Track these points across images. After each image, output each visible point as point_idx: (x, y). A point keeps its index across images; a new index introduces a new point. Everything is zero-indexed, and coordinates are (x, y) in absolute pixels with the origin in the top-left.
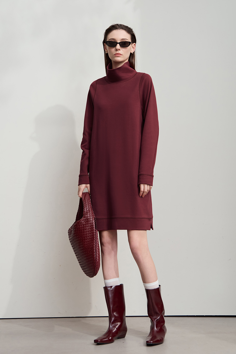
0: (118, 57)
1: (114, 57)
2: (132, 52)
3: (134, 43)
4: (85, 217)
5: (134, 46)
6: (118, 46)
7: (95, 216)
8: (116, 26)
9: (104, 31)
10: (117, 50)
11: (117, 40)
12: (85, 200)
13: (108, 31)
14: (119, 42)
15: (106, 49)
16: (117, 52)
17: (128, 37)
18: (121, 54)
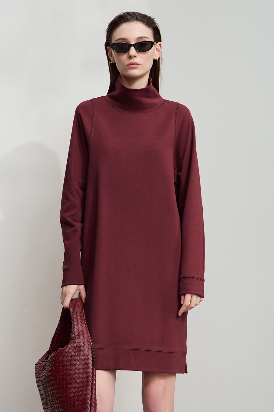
0: (134, 68)
1: (127, 70)
2: (156, 58)
3: (159, 43)
4: (74, 343)
5: (159, 47)
6: (133, 51)
7: (92, 344)
8: (126, 16)
9: (106, 26)
10: (130, 57)
11: (129, 39)
12: (75, 313)
13: (114, 25)
14: (133, 43)
15: (112, 57)
16: (132, 61)
17: (147, 34)
18: (139, 63)
